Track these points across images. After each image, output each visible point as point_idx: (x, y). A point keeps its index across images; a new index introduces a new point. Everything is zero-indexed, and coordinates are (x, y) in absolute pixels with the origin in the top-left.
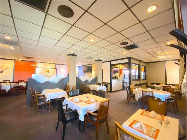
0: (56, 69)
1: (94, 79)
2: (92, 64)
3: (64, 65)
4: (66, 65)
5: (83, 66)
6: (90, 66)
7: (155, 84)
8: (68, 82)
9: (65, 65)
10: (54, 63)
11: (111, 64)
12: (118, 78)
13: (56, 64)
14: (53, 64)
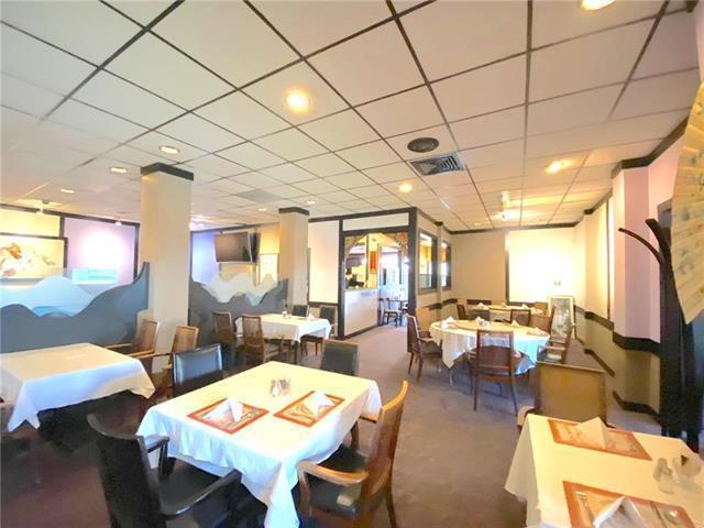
0: (66, 240)
1: (272, 291)
2: (259, 225)
3: (114, 222)
4: (124, 223)
5: (216, 230)
6: (251, 231)
7: (481, 305)
8: (146, 307)
9: (118, 224)
10: (52, 206)
11: (345, 229)
12: (361, 284)
13: (63, 215)
14: (46, 212)
